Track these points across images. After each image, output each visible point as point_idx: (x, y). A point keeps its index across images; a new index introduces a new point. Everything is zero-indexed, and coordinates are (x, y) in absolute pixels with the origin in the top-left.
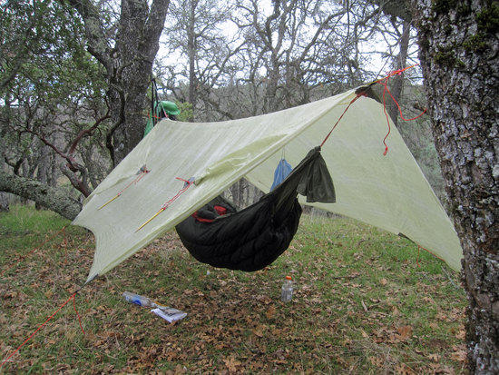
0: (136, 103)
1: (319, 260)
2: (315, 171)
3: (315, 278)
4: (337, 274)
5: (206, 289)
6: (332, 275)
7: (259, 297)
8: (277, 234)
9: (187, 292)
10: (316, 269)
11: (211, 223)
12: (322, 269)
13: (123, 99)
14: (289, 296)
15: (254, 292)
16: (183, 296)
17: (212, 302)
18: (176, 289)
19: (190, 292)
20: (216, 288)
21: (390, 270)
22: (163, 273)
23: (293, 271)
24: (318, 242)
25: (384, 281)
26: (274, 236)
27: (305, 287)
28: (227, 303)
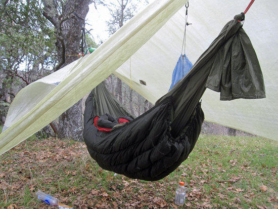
0: (72, 48)
1: (204, 165)
2: (235, 53)
3: (202, 181)
4: (220, 178)
5: (111, 189)
6: (216, 179)
7: (156, 200)
8: (176, 145)
9: (94, 192)
10: (202, 173)
11: (109, 132)
12: (207, 173)
13: (63, 46)
14: (182, 200)
15: (152, 194)
16: (90, 196)
17: (114, 203)
18: (85, 189)
19: (96, 192)
20: (119, 189)
21: (262, 175)
22: (79, 173)
23: (184, 174)
24: (201, 151)
25: (265, 188)
26: (173, 147)
27: (195, 190)
28: (126, 205)
